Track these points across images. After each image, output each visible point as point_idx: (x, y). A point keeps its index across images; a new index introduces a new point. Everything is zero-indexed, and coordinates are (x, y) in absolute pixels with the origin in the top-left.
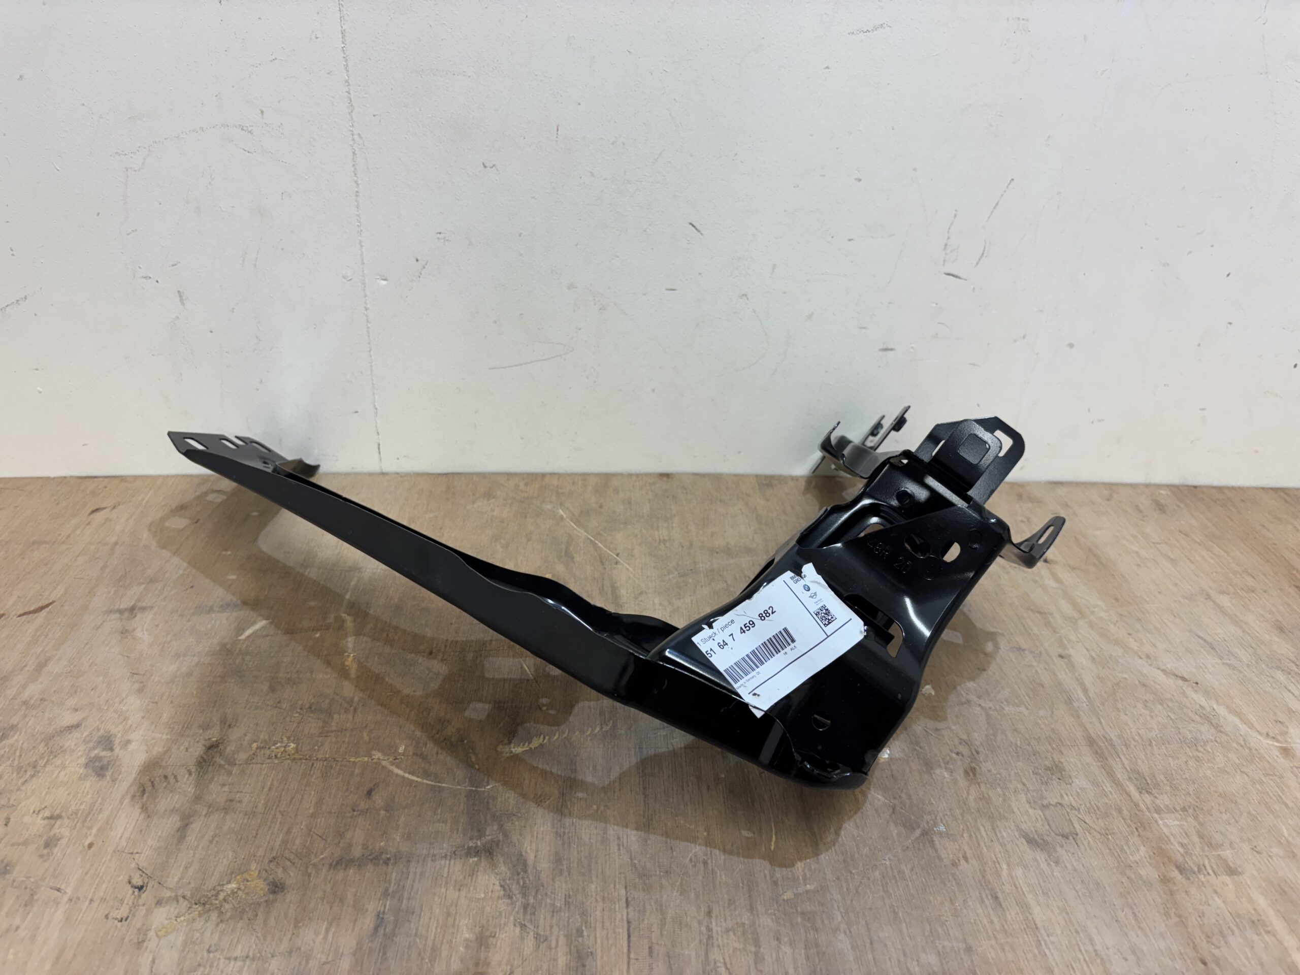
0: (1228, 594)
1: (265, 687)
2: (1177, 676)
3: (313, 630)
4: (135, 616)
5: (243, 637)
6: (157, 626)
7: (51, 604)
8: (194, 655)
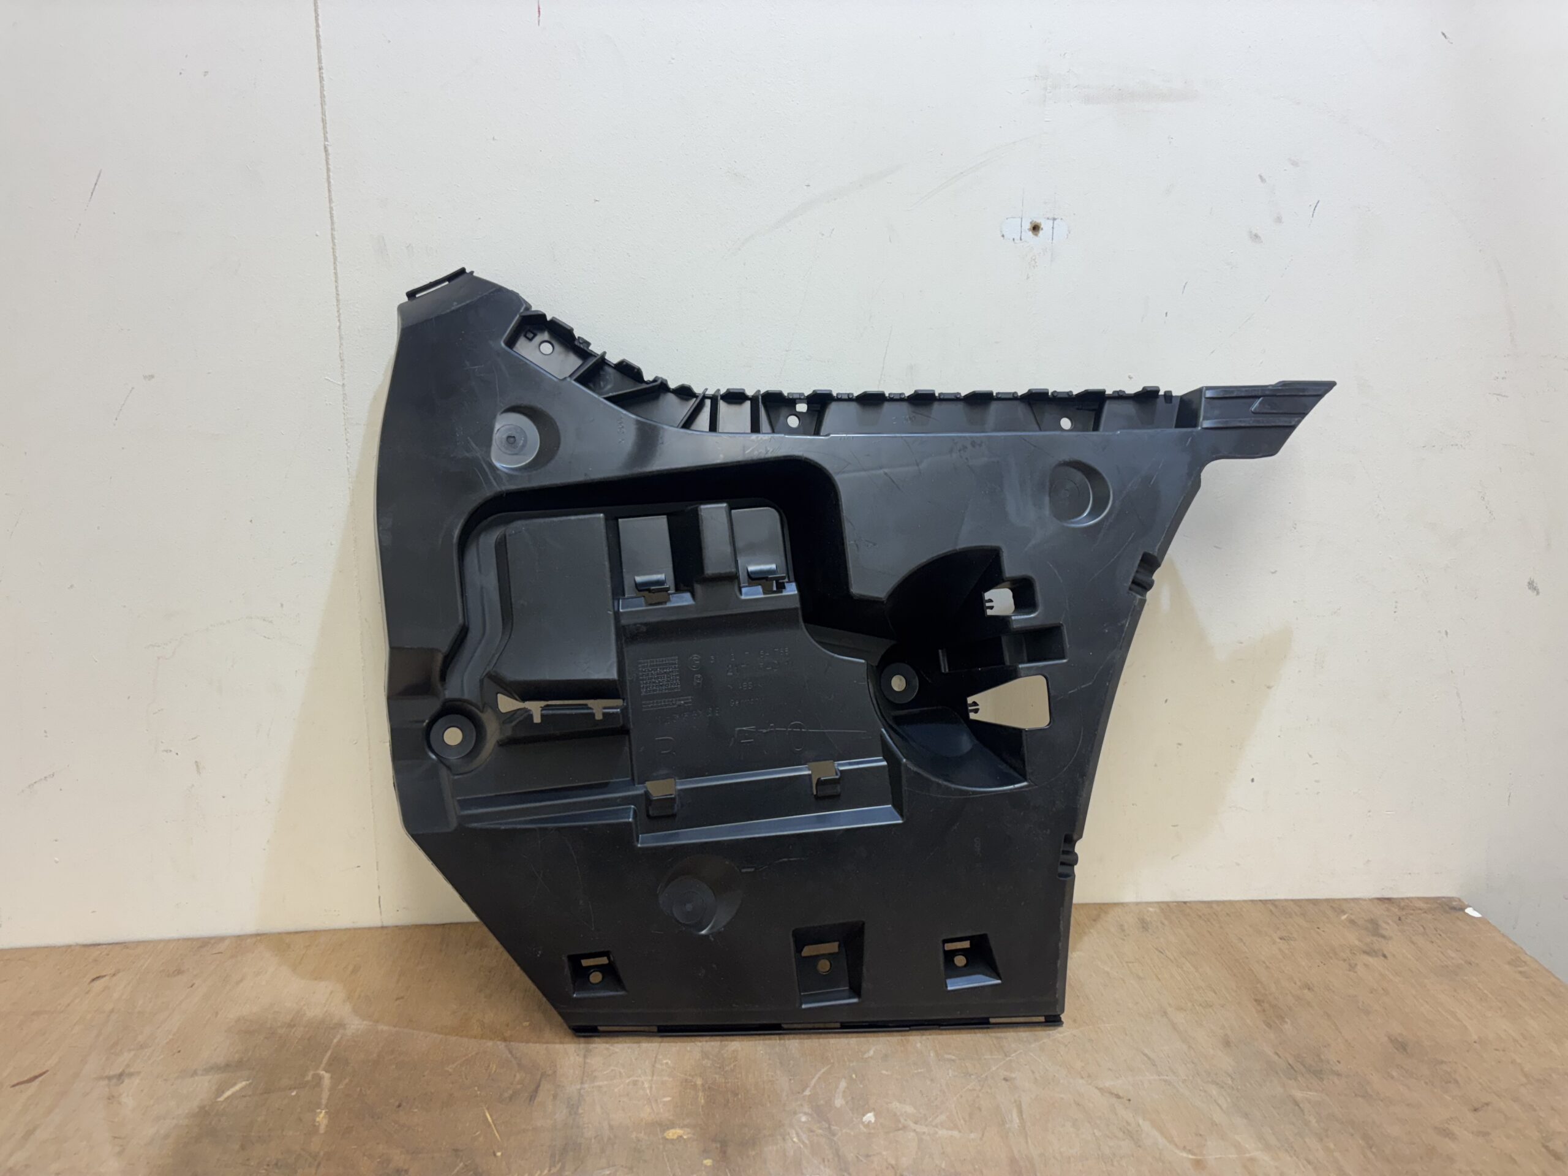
0: (1185, 1010)
1: (237, 1147)
2: (1112, 1094)
3: (290, 1089)
4: (122, 1082)
5: (221, 1099)
6: (142, 1091)
7: (44, 1073)
8: (173, 1118)
